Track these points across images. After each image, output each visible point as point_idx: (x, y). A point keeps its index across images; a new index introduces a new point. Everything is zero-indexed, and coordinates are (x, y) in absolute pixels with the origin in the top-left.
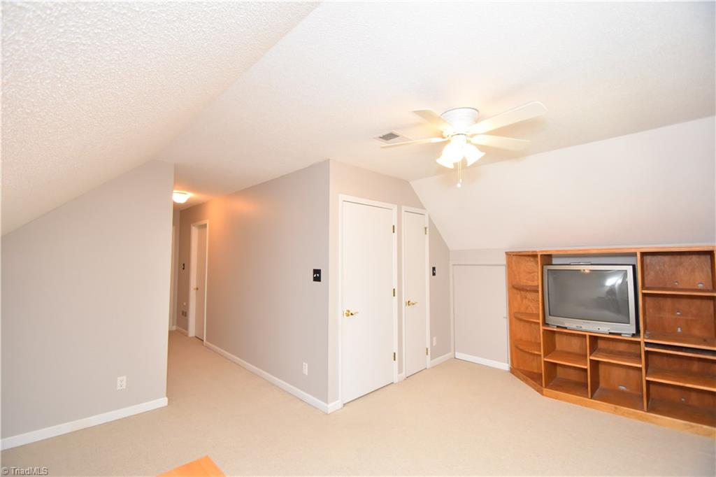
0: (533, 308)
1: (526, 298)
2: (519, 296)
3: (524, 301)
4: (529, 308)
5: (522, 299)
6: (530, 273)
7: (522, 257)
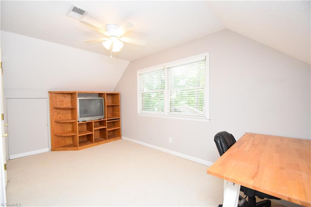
0: (63, 117)
1: (60, 113)
2: (56, 113)
3: (59, 115)
4: (61, 118)
5: (58, 114)
6: (61, 102)
7: (58, 94)
